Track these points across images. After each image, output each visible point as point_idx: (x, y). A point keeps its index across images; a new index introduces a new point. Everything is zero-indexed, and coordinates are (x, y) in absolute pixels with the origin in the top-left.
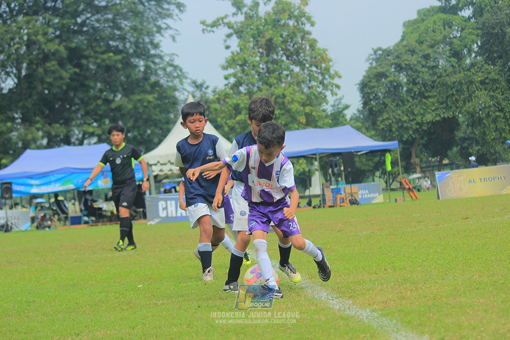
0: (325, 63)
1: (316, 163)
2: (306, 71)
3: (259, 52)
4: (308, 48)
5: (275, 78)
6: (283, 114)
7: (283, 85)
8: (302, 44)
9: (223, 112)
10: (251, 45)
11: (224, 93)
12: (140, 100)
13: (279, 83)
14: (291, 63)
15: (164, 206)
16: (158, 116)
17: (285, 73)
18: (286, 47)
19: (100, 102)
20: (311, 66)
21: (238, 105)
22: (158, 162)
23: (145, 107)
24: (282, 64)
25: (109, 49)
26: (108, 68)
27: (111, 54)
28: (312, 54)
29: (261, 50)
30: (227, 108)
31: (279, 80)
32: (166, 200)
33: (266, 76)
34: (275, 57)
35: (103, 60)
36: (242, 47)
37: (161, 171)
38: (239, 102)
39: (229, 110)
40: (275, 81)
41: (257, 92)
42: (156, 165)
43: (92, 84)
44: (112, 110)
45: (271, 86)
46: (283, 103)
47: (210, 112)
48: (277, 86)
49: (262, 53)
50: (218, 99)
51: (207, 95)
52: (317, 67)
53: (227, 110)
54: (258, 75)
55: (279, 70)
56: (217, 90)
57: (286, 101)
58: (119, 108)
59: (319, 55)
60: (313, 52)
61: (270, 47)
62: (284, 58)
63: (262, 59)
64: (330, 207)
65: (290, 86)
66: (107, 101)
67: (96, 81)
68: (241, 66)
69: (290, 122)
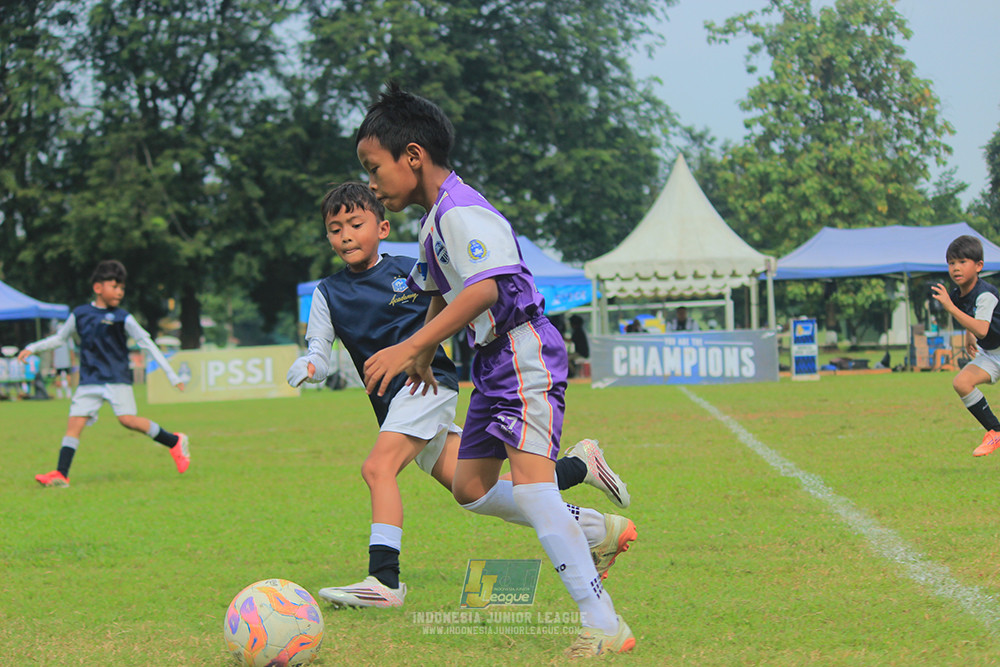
0: (926, 105)
1: (902, 288)
2: (892, 119)
3: (809, 81)
4: (897, 76)
5: (837, 130)
6: (847, 196)
7: (850, 143)
8: (887, 69)
9: (738, 186)
10: (796, 67)
11: (743, 152)
12: (587, 159)
13: (843, 138)
14: (866, 102)
15: (624, 356)
16: (616, 189)
17: (855, 120)
18: (858, 73)
19: (515, 159)
20: (901, 110)
21: (767, 175)
22: (617, 275)
23: (597, 172)
24: (849, 103)
25: (537, 63)
26: (532, 99)
27: (539, 73)
28: (904, 88)
29: (812, 78)
30: (747, 179)
31: (843, 131)
32: (627, 345)
33: (819, 125)
34: (837, 90)
35: (525, 84)
36: (780, 70)
37: (622, 290)
38: (769, 169)
39: (750, 184)
40: (835, 135)
41: (802, 152)
42: (612, 279)
43: (503, 126)
44: (539, 175)
45: (827, 144)
46: (849, 175)
47: (716, 186)
48: (838, 143)
49: (814, 83)
50: (732, 164)
51: (712, 155)
52: (912, 113)
53: (746, 183)
54: (806, 123)
55: (843, 114)
56: (731, 146)
57: (854, 171)
58: (550, 172)
59: (917, 90)
60: (907, 86)
61: (828, 73)
62: (854, 94)
63: (814, 93)
64: (923, 370)
65: (861, 145)
66: (531, 159)
67: (511, 121)
68: (775, 104)
69: (858, 211)
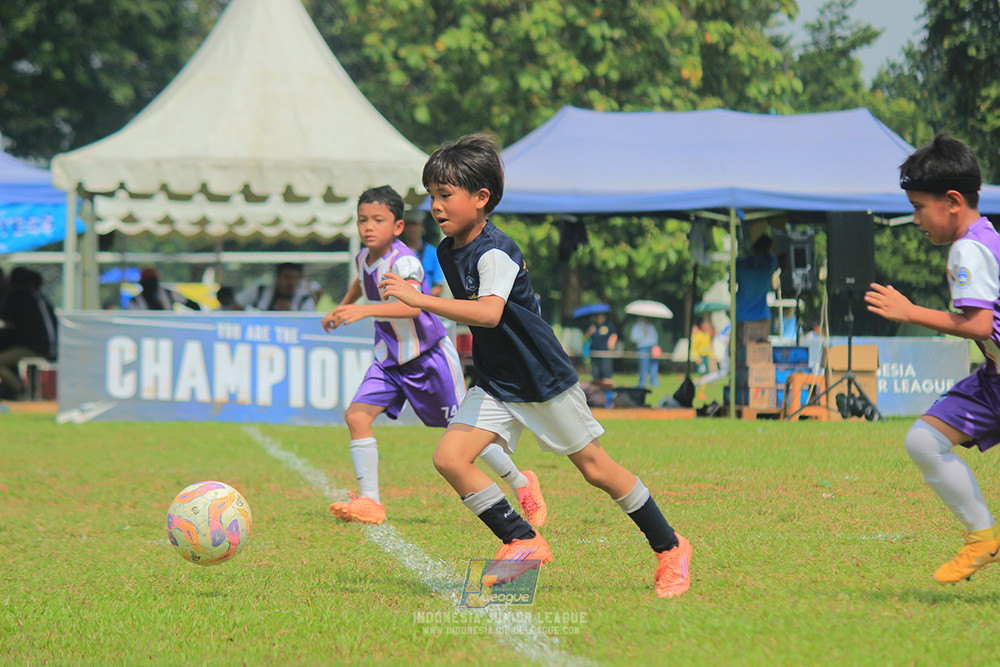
1: (727, 246)
15: (130, 356)
22: (122, 186)
32: (137, 335)
37: (130, 219)
42: (110, 194)
64: (761, 416)
69: (640, 76)
